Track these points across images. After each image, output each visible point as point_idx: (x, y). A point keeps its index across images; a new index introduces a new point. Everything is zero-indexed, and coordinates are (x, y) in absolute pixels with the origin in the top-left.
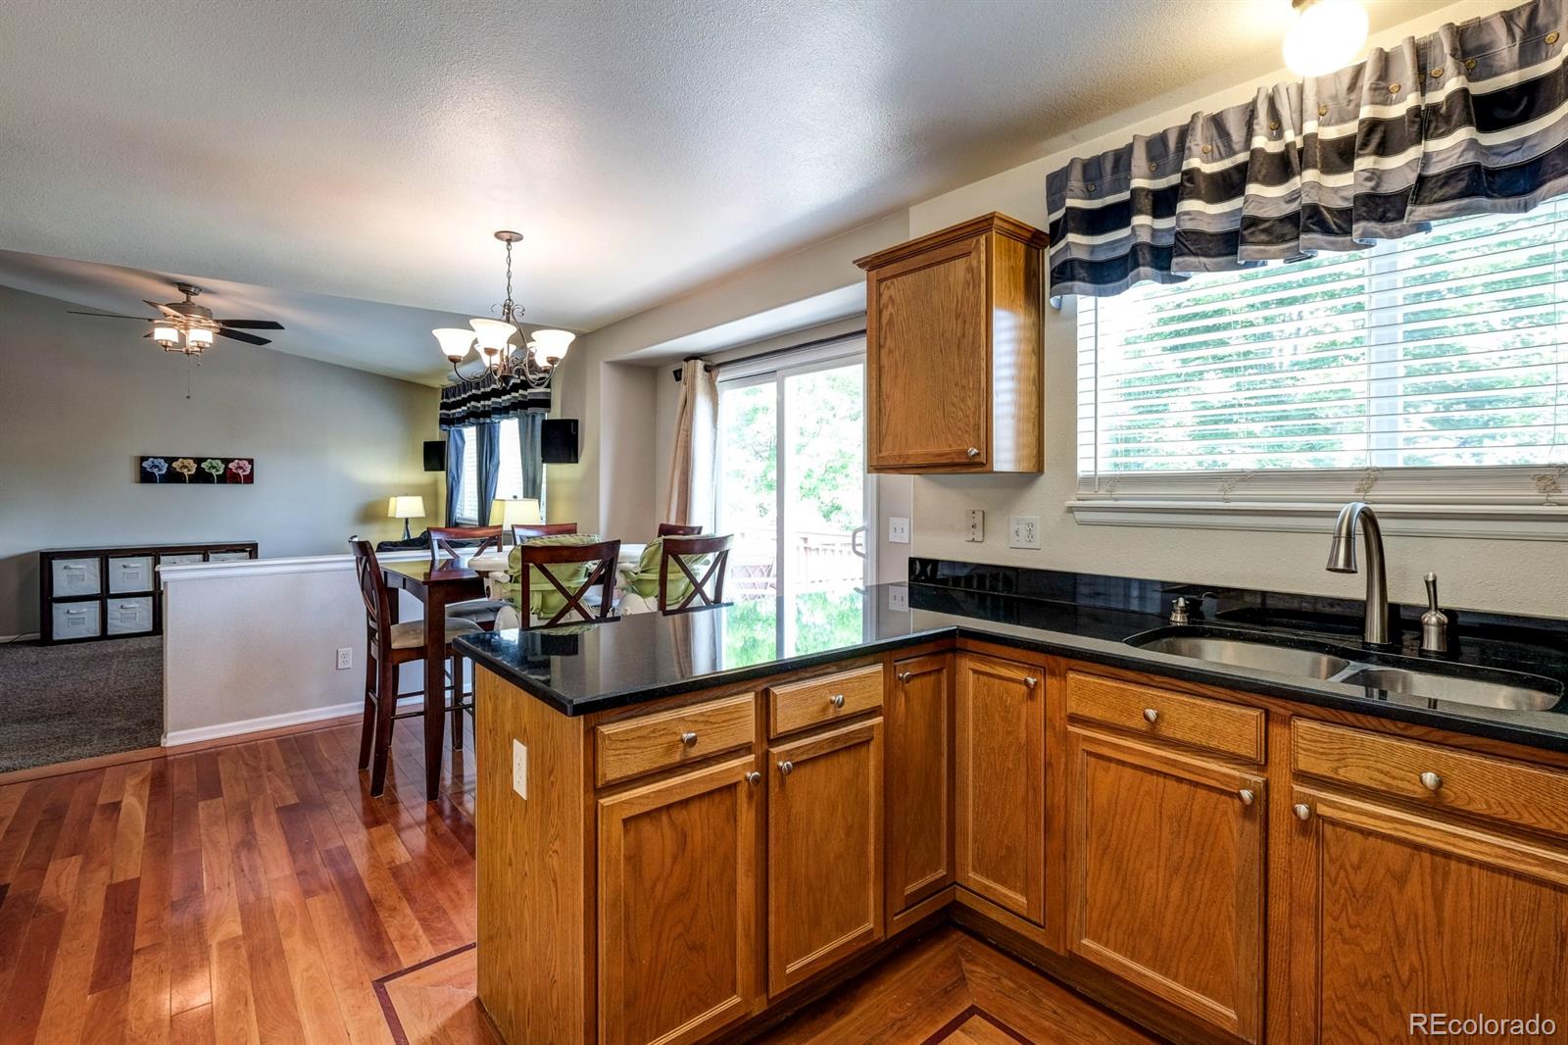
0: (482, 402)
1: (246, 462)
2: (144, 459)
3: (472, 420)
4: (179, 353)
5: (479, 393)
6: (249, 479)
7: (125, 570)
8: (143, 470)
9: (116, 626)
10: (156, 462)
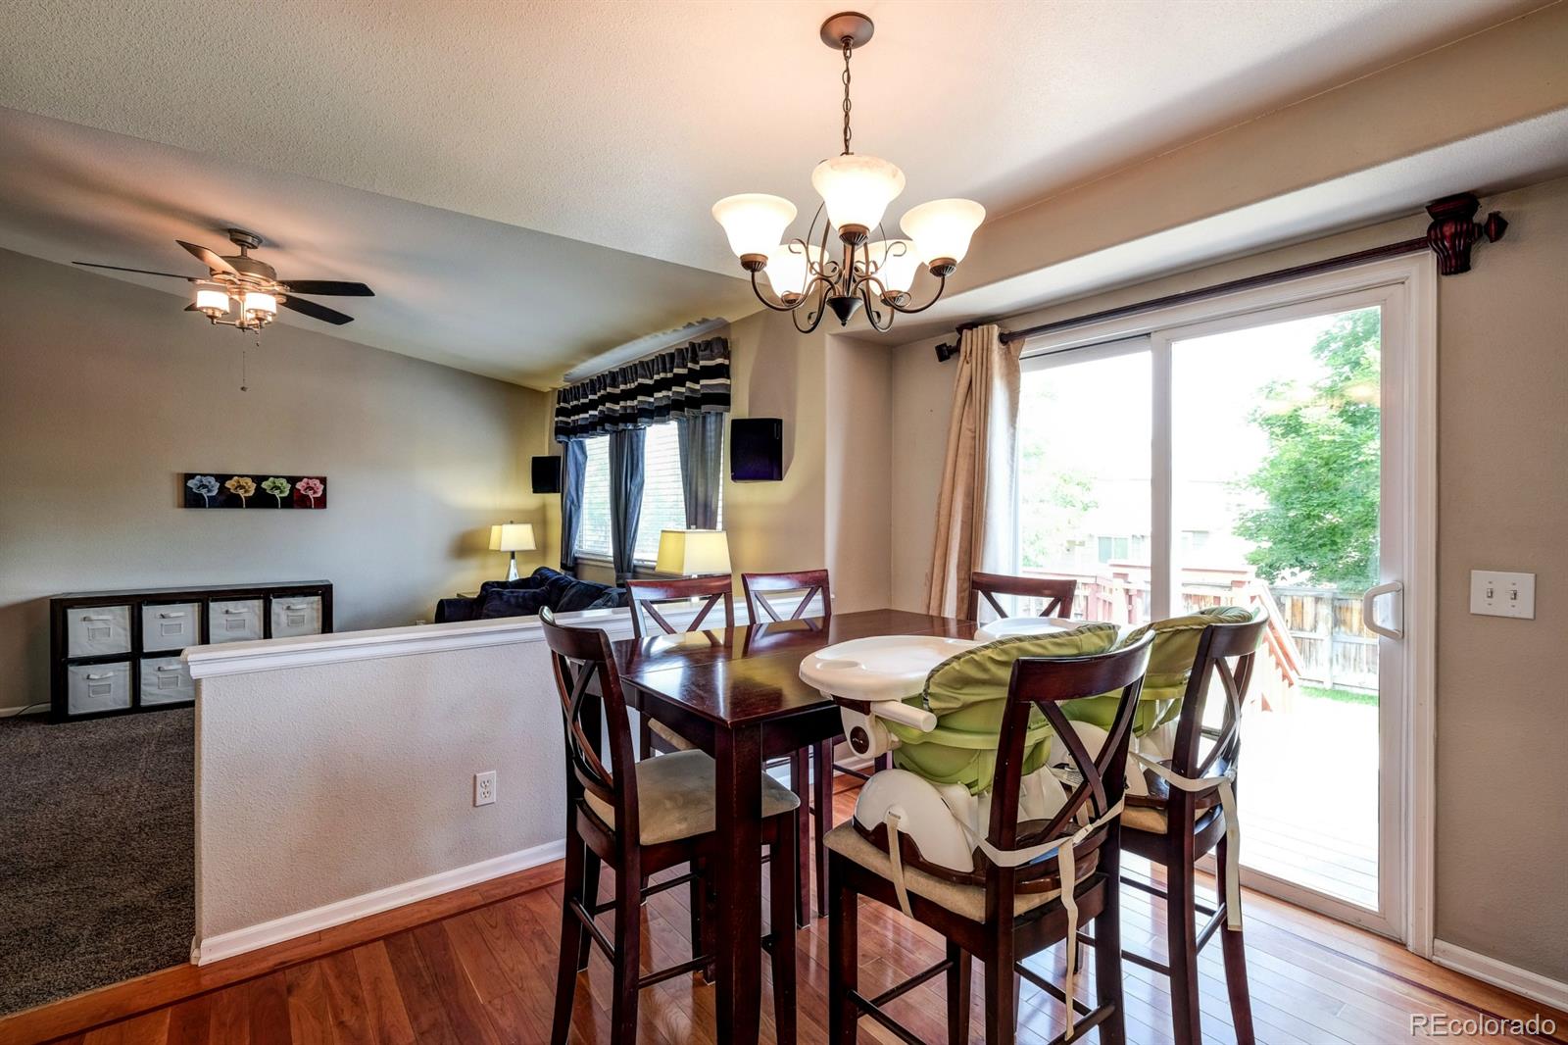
0: (622, 403)
1: (317, 482)
2: (190, 476)
3: (608, 426)
4: (230, 326)
5: (618, 391)
6: (321, 503)
7: (164, 621)
8: (187, 490)
9: (151, 695)
10: (205, 480)
